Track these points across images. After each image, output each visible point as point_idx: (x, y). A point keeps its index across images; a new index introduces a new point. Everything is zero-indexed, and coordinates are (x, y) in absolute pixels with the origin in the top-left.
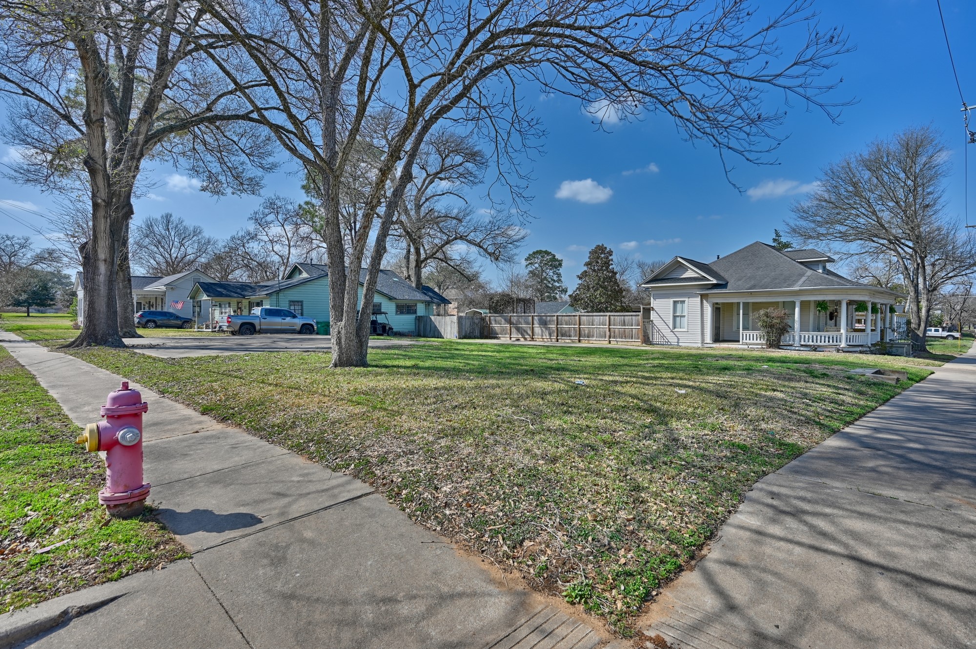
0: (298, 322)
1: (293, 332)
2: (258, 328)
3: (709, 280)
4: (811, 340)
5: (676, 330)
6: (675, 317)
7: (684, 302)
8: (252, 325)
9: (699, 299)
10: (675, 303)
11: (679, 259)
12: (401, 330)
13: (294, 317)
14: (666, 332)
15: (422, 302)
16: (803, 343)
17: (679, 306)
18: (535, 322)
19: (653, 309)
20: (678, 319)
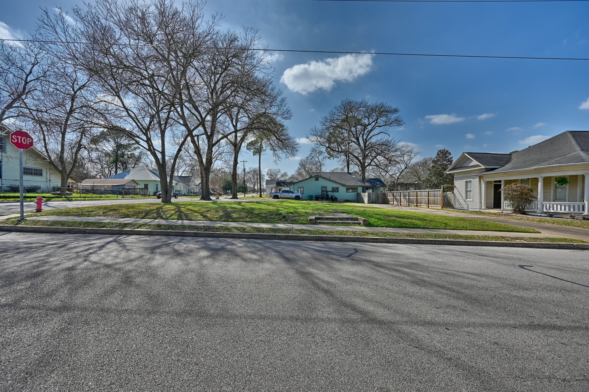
0: (294, 195)
1: (292, 199)
2: (279, 197)
3: (480, 166)
4: (551, 208)
5: (467, 200)
6: (467, 192)
7: (470, 181)
8: (278, 196)
9: (478, 179)
10: (467, 182)
11: (466, 154)
12: (349, 199)
13: (293, 193)
14: (462, 201)
15: (361, 186)
16: (545, 210)
17: (469, 184)
18: (402, 195)
19: (455, 187)
20: (468, 193)
